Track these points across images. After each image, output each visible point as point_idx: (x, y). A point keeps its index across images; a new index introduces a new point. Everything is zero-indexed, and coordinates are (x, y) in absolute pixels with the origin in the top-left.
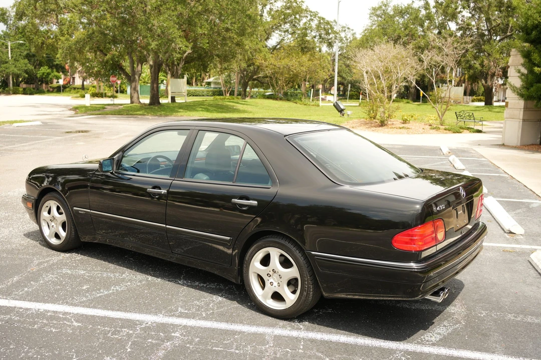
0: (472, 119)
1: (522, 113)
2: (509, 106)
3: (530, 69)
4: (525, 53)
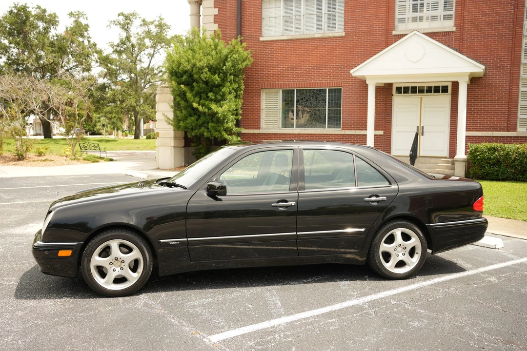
0: (97, 149)
1: (172, 141)
2: (160, 136)
3: (184, 105)
4: (178, 92)
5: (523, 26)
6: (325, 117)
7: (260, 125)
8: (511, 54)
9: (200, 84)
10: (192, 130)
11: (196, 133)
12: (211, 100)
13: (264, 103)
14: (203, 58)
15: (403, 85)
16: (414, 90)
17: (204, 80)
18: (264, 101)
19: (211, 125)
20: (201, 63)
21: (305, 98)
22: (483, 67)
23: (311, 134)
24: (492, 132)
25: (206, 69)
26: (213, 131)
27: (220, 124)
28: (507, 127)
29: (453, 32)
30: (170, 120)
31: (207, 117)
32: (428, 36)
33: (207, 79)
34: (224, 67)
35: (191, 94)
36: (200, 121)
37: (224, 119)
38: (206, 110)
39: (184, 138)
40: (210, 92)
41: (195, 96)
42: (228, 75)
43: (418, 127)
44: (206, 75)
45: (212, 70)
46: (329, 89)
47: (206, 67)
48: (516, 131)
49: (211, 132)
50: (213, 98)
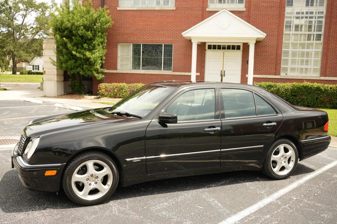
1: (56, 77)
2: (46, 73)
3: (65, 52)
4: (61, 43)
5: (285, 10)
6: (162, 63)
7: (117, 68)
8: (278, 28)
9: (77, 38)
10: (71, 69)
11: (74, 72)
12: (85, 49)
13: (120, 52)
14: (79, 19)
15: (212, 44)
16: (219, 47)
17: (81, 35)
18: (120, 51)
19: (85, 66)
20: (78, 23)
21: (148, 50)
22: (265, 35)
23: (152, 74)
24: (266, 75)
25: (82, 27)
26: (87, 71)
27: (91, 66)
28: (275, 72)
29: (244, 11)
30: (55, 62)
31: (83, 61)
32: (232, 13)
33: (83, 34)
34: (95, 27)
35: (71, 45)
36: (78, 64)
37: (95, 63)
38: (82, 56)
39: (64, 75)
40: (85, 43)
41: (74, 46)
42: (97, 32)
43: (221, 71)
44: (81, 32)
45: (86, 28)
46: (164, 45)
47: (82, 26)
48: (280, 75)
49: (85, 71)
50: (87, 48)
